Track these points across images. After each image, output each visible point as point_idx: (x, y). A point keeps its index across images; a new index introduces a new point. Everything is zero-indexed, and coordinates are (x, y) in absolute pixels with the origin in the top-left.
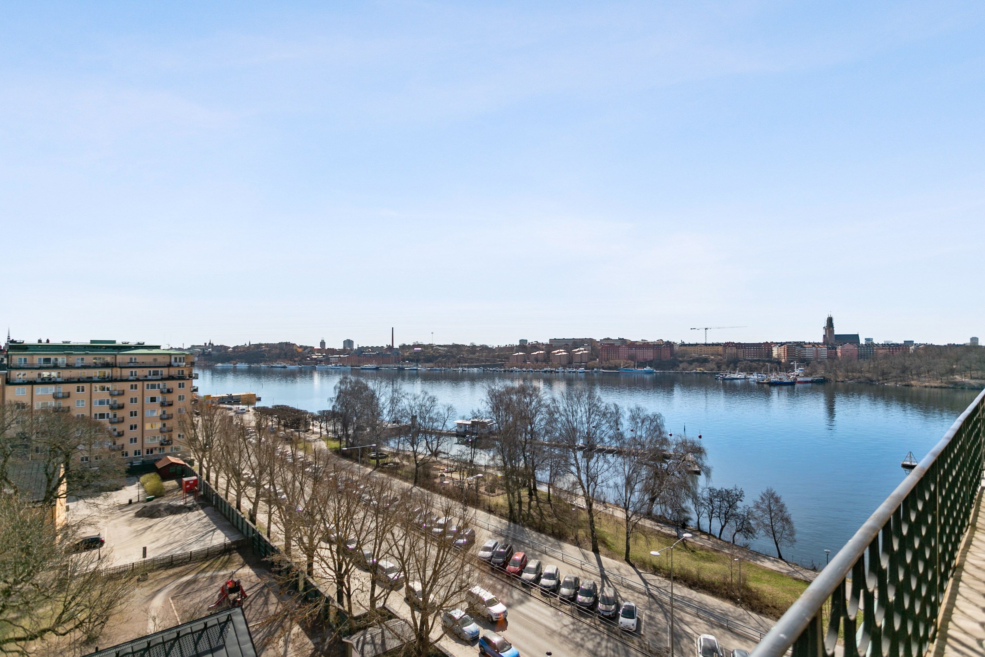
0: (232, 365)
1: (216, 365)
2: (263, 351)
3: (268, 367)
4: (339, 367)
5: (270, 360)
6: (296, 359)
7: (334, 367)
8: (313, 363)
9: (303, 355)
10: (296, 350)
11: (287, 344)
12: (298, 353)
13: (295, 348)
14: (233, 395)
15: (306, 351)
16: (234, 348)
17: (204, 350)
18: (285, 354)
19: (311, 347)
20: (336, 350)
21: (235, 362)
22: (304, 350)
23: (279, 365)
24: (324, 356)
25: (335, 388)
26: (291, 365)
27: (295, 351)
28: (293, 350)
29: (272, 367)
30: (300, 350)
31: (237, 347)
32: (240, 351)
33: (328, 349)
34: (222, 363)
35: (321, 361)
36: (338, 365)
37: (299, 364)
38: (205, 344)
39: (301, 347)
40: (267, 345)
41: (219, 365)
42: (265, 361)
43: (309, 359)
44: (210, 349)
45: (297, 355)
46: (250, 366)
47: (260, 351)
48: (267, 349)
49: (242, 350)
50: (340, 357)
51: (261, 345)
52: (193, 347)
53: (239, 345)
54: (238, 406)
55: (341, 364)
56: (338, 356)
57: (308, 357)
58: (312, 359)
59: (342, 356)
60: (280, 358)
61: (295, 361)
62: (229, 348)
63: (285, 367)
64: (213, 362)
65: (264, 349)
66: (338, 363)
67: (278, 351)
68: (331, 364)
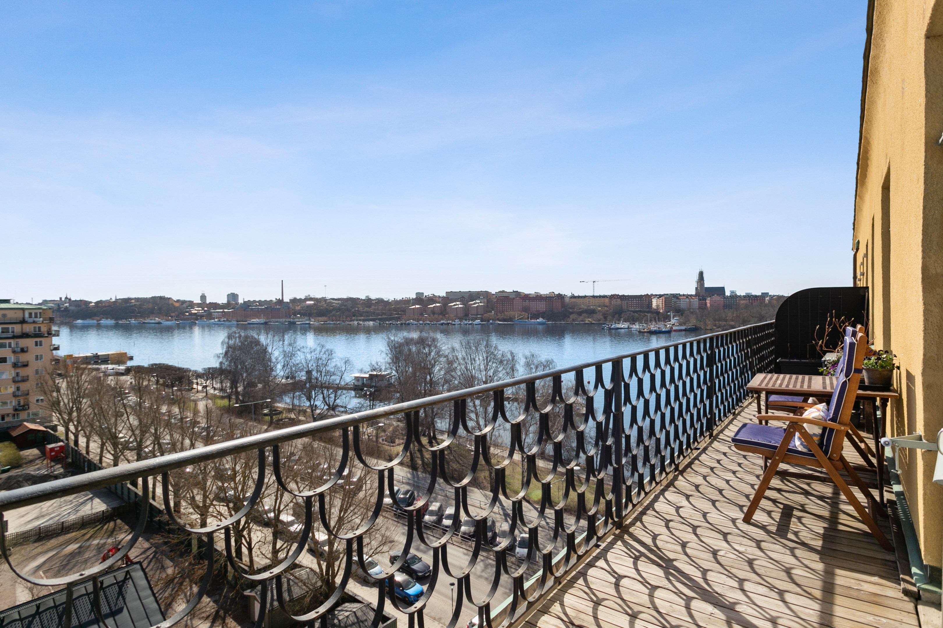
0: (95, 322)
1: (74, 322)
2: (132, 306)
3: (139, 323)
4: (222, 323)
5: (141, 316)
6: (173, 314)
7: (217, 323)
8: (193, 319)
9: (180, 309)
10: (172, 304)
11: (161, 298)
12: (175, 307)
13: (170, 302)
14: (99, 354)
15: (184, 305)
16: (97, 303)
17: (59, 305)
18: (160, 309)
19: (190, 301)
20: (219, 304)
21: (98, 318)
22: (182, 304)
23: (153, 321)
24: (205, 311)
25: (222, 343)
26: (167, 320)
27: (171, 306)
28: (169, 305)
29: (144, 323)
30: (177, 305)
31: (101, 302)
32: (105, 306)
33: (210, 303)
34: (82, 319)
35: (202, 316)
36: (222, 319)
37: (176, 320)
38: (61, 298)
39: (178, 301)
40: (137, 299)
41: (79, 321)
42: (136, 317)
43: (187, 314)
44: (67, 305)
45: (173, 310)
46: (117, 323)
47: (130, 306)
48: (137, 303)
49: (107, 305)
50: (224, 312)
51: (129, 299)
53: (104, 299)
54: (106, 366)
55: (225, 320)
56: (221, 310)
57: (187, 312)
58: (191, 314)
59: (226, 310)
60: (153, 313)
61: (171, 317)
62: (91, 302)
63: (159, 323)
64: (71, 319)
65: (134, 304)
67: (151, 306)
68: (214, 319)
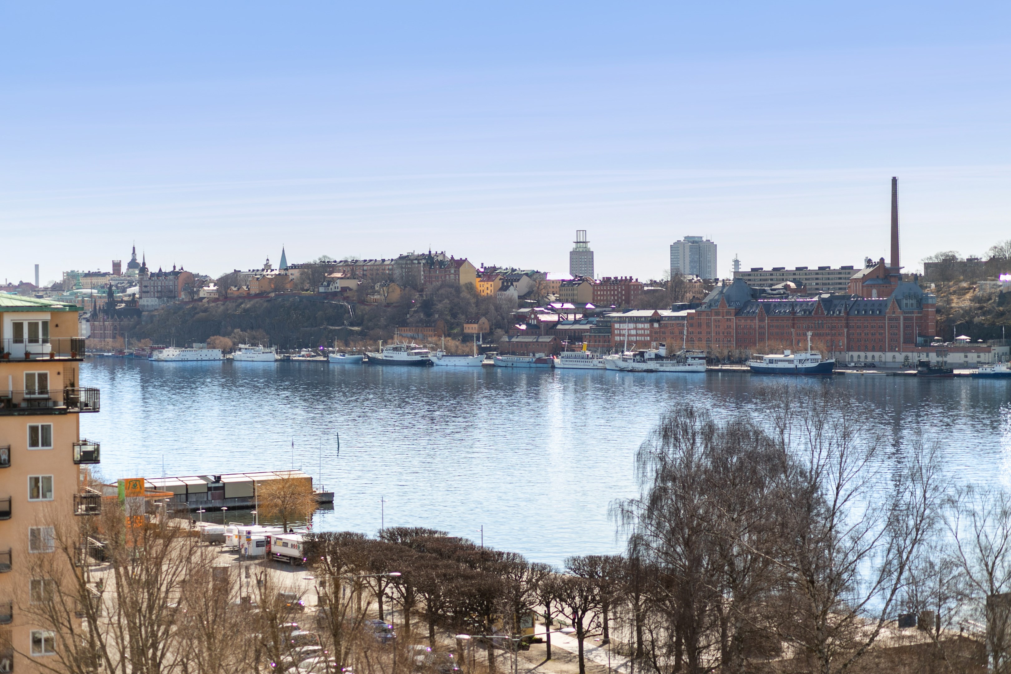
0: (217, 354)
1: (156, 355)
2: (335, 294)
3: (357, 362)
4: (652, 365)
5: (363, 335)
6: (471, 328)
7: (631, 365)
8: (541, 347)
9: (498, 308)
10: (470, 287)
11: (432, 261)
12: (480, 300)
13: (464, 278)
14: (225, 479)
15: (513, 292)
16: (225, 282)
17: (111, 294)
18: (427, 307)
19: (532, 275)
20: (639, 286)
21: (228, 341)
22: (504, 288)
23: (403, 356)
24: (587, 315)
26: (451, 354)
27: (465, 294)
28: (458, 289)
29: (373, 362)
30: (486, 288)
31: (234, 279)
32: (249, 296)
33: (607, 281)
34: (179, 345)
35: (575, 337)
36: (651, 352)
37: (482, 351)
38: (117, 266)
39: (489, 273)
40: (352, 267)
41: (170, 353)
42: (347, 338)
43: (523, 327)
44: (135, 290)
45: (473, 309)
46: (288, 360)
47: (327, 295)
48: (352, 284)
49: (255, 290)
50: (656, 319)
51: (325, 267)
52: (72, 276)
53: (244, 269)
55: (662, 351)
56: (649, 313)
57: (522, 318)
58: (537, 328)
59: (664, 312)
60: (403, 324)
61: (466, 338)
62: (204, 281)
63: (425, 364)
64: (146, 343)
65: (340, 284)
66: (647, 345)
67: (396, 293)
68: (619, 348)
